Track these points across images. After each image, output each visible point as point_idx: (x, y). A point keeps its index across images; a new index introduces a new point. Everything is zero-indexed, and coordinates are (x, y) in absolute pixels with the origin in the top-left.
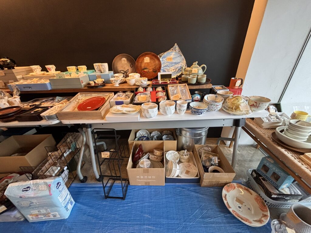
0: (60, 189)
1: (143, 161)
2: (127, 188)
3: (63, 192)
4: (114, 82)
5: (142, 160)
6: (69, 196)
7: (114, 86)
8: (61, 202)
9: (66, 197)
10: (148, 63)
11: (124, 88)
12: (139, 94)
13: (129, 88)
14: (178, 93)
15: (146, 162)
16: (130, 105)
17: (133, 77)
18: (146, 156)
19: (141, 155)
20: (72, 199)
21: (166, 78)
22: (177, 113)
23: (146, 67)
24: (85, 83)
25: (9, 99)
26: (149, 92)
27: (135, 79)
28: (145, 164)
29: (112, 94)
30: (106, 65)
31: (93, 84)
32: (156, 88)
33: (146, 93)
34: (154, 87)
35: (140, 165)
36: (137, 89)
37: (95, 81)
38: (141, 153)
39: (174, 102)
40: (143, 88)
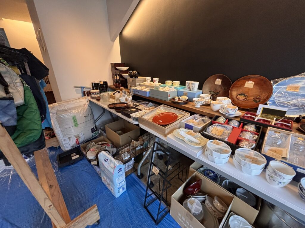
0: (120, 174)
1: (194, 202)
2: (165, 215)
3: (121, 177)
4: (196, 102)
5: (193, 199)
6: (124, 183)
7: (195, 106)
8: (117, 183)
9: (121, 182)
10: (249, 89)
11: (204, 111)
12: (217, 124)
13: (209, 114)
14: (285, 147)
15: (197, 205)
16: (198, 133)
17: (221, 101)
18: (201, 198)
19: (195, 192)
20: (125, 186)
21: (271, 114)
22: (265, 179)
23: (244, 93)
24: (172, 97)
25: (127, 97)
26: (232, 127)
27: (222, 105)
28: (195, 206)
29: (187, 114)
30: (197, 84)
31: (177, 100)
32: (244, 124)
33: (227, 126)
34: (243, 122)
35: (188, 203)
36: (217, 117)
37: (180, 97)
38: (196, 189)
39: (265, 160)
40: (226, 119)
